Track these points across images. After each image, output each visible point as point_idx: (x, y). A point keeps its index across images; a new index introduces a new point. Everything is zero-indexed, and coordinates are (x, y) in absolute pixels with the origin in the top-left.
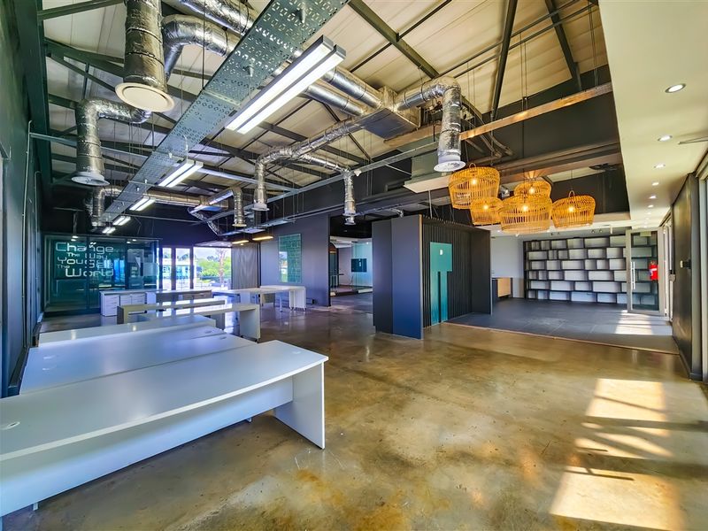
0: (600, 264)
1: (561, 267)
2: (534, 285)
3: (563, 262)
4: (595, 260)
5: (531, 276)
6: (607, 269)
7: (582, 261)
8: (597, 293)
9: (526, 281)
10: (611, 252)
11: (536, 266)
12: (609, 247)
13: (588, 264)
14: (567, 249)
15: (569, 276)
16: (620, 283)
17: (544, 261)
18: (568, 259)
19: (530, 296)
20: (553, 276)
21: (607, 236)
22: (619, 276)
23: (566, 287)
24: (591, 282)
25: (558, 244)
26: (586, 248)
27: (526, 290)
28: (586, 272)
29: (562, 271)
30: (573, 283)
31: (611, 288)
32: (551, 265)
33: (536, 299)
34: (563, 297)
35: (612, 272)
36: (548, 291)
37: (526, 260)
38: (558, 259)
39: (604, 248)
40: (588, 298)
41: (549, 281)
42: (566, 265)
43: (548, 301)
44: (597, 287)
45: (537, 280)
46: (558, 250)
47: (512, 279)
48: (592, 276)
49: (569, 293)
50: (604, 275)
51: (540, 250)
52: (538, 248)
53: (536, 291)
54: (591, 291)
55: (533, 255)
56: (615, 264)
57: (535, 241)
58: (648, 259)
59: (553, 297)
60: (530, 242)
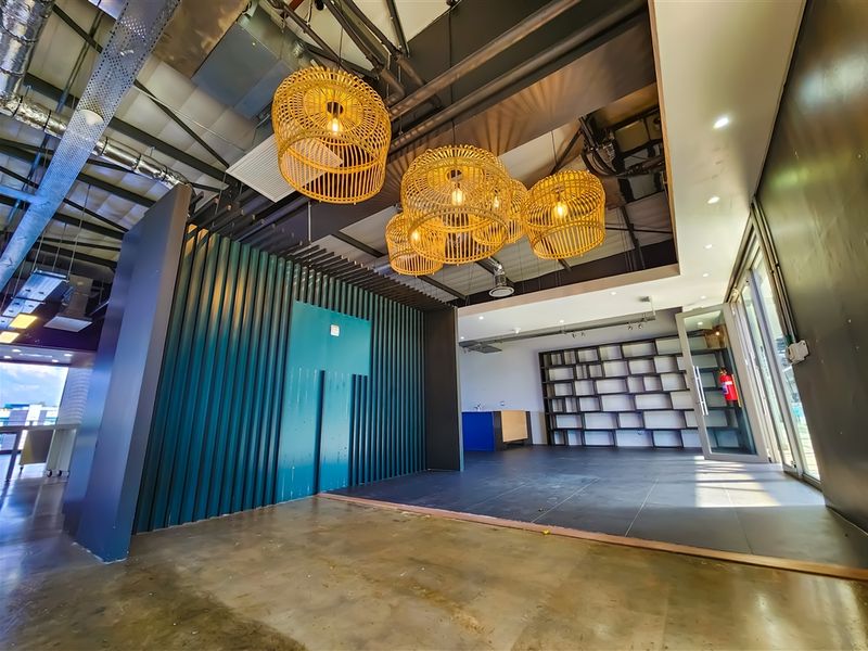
0: (649, 383)
1: (595, 390)
2: (562, 422)
3: (598, 383)
4: (641, 376)
5: (555, 407)
6: (660, 391)
7: (623, 378)
8: (652, 430)
9: (549, 416)
10: (662, 364)
11: (561, 390)
12: (657, 355)
13: (633, 385)
14: (599, 362)
15: (611, 404)
16: (682, 412)
17: (570, 382)
18: (603, 378)
19: (557, 441)
20: (586, 405)
21: (652, 340)
22: (680, 401)
23: (606, 423)
24: (640, 413)
25: (587, 355)
26: (626, 359)
27: (550, 430)
28: (632, 396)
29: (597, 396)
30: (615, 414)
31: (670, 421)
32: (582, 388)
33: (565, 446)
34: (603, 440)
35: (668, 394)
36: (581, 431)
37: (546, 384)
38: (589, 378)
39: (650, 358)
40: (638, 441)
41: (580, 414)
42: (602, 386)
43: (583, 448)
44: (652, 421)
45: (564, 413)
46: (588, 364)
47: (528, 414)
48: (643, 402)
49: (612, 432)
50: (656, 401)
51: (563, 365)
52: (560, 363)
53: (564, 432)
54: (643, 428)
55: (557, 374)
56: (670, 382)
57: (556, 352)
58: (714, 371)
59: (591, 440)
60: (549, 353)
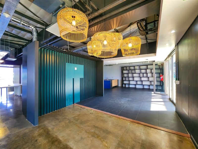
0: (145, 75)
1: (133, 76)
2: (125, 82)
3: (134, 74)
4: (143, 73)
5: (124, 79)
6: (147, 77)
7: (140, 74)
8: (144, 85)
9: (122, 81)
10: (148, 71)
11: (125, 75)
12: (148, 69)
13: (141, 75)
14: (135, 70)
15: (136, 79)
16: (151, 82)
17: (128, 74)
18: (135, 73)
19: (124, 86)
20: (131, 79)
21: (147, 66)
22: (151, 79)
23: (134, 83)
24: (142, 81)
25: (132, 68)
26: (140, 69)
27: (122, 84)
28: (141, 78)
29: (133, 77)
30: (137, 81)
31: (148, 83)
32: (130, 75)
33: (125, 87)
34: (133, 86)
35: (149, 78)
36: (129, 84)
37: (122, 74)
38: (132, 73)
39: (146, 69)
40: (141, 87)
41: (129, 81)
42: (135, 75)
43: (129, 88)
44: (144, 83)
45: (126, 80)
46: (132, 70)
47: (118, 80)
48: (143, 79)
49: (135, 85)
50: (146, 79)
51: (127, 70)
52: (126, 69)
53: (125, 84)
54: (142, 84)
55: (125, 72)
56: (149, 75)
58: (159, 73)
59: (131, 86)
60: (124, 67)
